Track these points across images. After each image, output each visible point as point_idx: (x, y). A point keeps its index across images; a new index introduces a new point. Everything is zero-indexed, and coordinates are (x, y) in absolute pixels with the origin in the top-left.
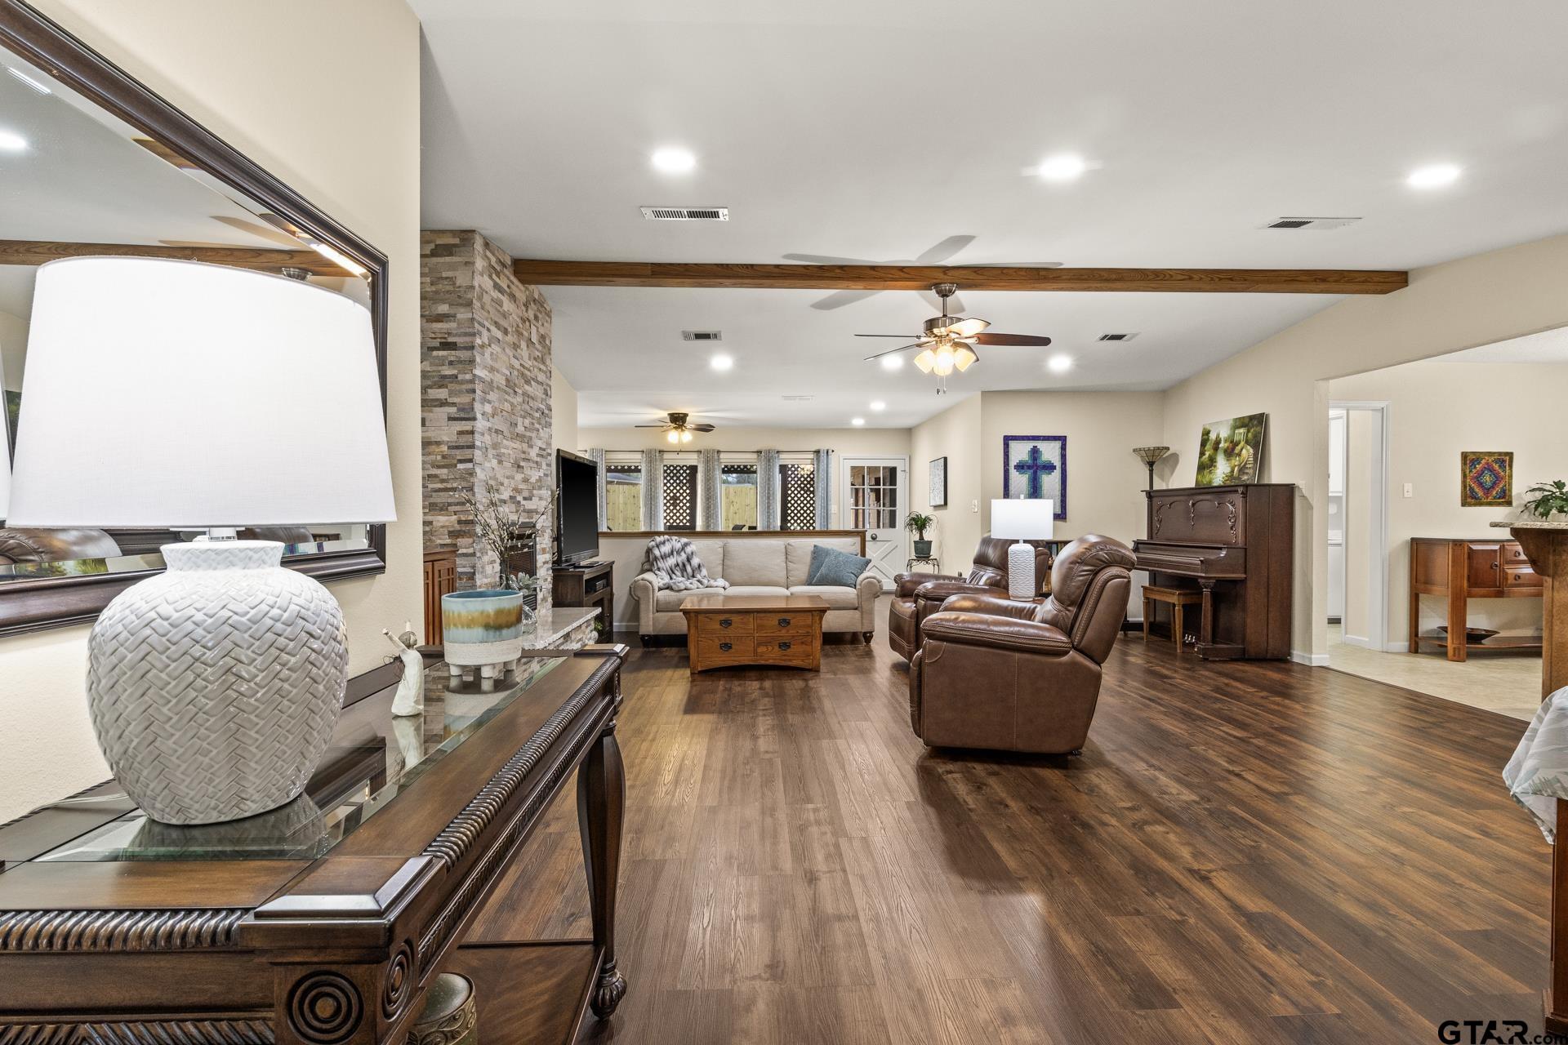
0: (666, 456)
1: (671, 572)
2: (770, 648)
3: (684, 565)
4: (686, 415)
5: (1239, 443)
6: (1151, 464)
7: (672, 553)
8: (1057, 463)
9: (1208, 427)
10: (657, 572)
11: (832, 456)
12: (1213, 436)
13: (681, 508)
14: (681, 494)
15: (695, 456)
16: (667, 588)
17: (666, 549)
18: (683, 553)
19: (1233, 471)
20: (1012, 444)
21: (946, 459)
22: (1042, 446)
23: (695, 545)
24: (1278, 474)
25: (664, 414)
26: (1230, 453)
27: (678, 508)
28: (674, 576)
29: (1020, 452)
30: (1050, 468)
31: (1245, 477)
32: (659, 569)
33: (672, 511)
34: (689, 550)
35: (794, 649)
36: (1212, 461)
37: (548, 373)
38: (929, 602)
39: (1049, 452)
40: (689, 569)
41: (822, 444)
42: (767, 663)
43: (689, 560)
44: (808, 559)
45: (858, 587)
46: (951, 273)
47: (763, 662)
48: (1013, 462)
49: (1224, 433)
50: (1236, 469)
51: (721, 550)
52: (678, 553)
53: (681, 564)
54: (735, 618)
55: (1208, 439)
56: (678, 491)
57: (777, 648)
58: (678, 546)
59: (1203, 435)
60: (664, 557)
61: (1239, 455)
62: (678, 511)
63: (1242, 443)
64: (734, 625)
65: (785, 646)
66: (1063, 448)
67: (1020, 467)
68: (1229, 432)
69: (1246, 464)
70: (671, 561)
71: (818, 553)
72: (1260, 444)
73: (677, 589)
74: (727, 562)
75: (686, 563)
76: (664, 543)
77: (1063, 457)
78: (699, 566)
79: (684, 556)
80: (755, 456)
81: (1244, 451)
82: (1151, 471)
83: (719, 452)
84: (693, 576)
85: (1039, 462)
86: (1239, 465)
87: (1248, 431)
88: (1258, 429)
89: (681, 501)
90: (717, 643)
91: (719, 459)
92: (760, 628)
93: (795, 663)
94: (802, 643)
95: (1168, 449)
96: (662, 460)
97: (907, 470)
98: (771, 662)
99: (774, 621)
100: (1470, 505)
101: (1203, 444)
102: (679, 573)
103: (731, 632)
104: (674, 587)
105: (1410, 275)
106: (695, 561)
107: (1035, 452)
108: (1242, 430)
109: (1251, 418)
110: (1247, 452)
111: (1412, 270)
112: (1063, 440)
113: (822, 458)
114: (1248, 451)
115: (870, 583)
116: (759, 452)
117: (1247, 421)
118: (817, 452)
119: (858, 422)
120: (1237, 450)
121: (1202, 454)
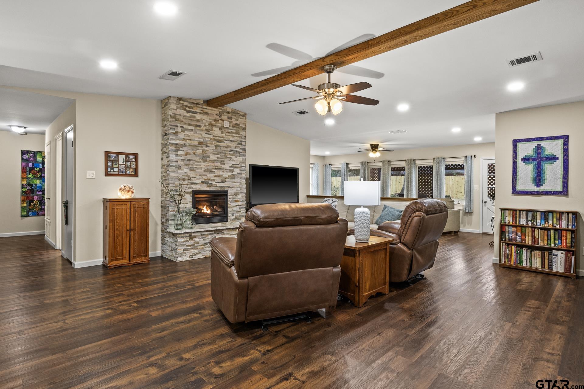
8: (560, 155)
13: (428, 187)
14: (428, 180)
20: (519, 145)
22: (546, 144)
27: (426, 187)
29: (527, 149)
30: (553, 159)
33: (423, 188)
37: (243, 137)
39: (553, 148)
41: (469, 154)
46: (325, 60)
48: (521, 156)
56: (427, 179)
62: (426, 188)
66: (566, 144)
67: (527, 159)
77: (566, 150)
80: (432, 161)
85: (543, 155)
89: (428, 183)
107: (539, 149)
112: (565, 138)
113: (468, 160)
116: (434, 159)
118: (466, 157)
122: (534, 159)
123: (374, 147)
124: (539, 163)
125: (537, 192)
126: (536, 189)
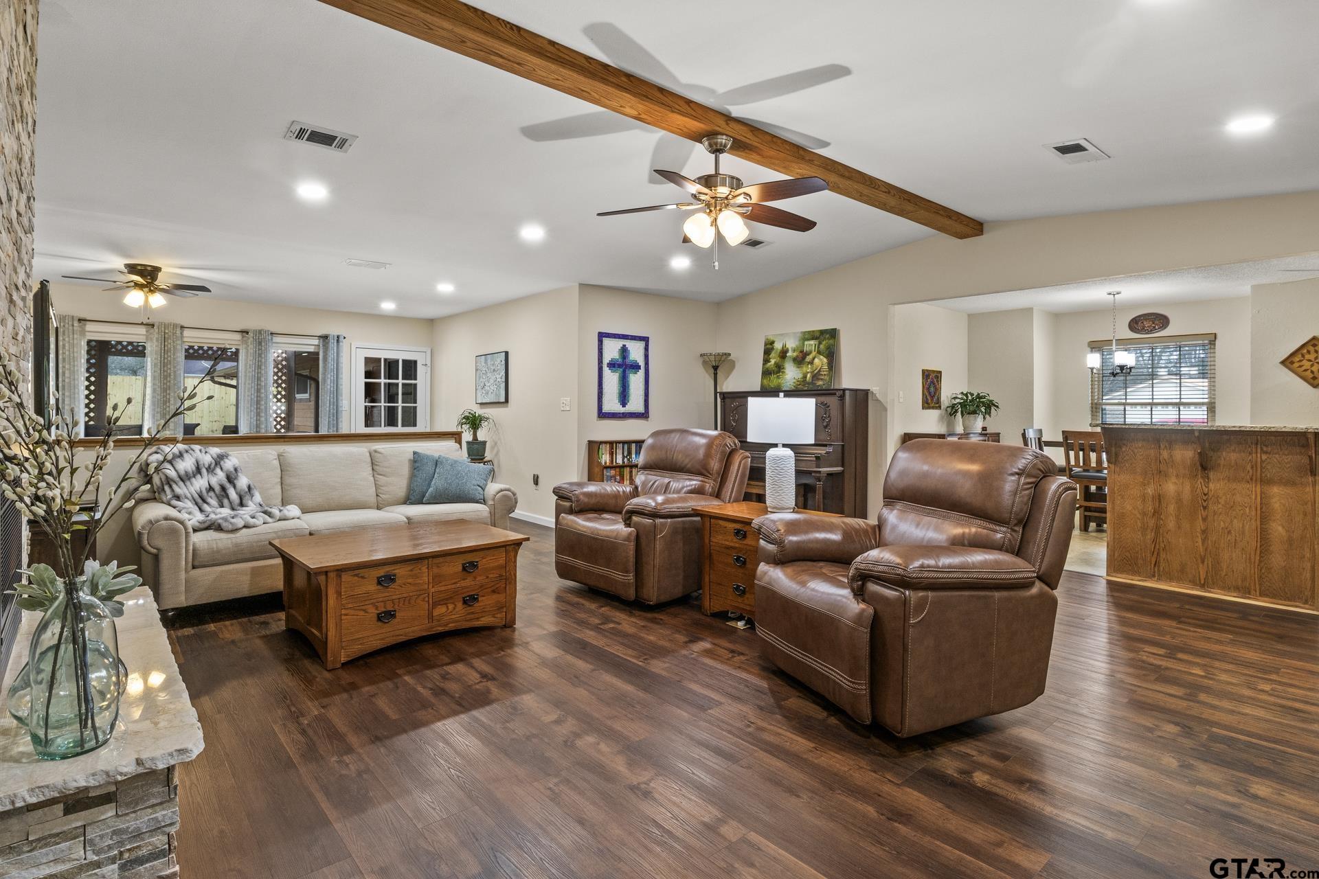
0: (90, 327)
1: (200, 501)
2: (451, 607)
3: (223, 488)
4: (156, 270)
5: (810, 353)
6: (716, 368)
7: (198, 470)
8: (642, 363)
9: (772, 338)
10: (174, 502)
11: (344, 344)
12: (778, 346)
15: (142, 330)
16: (207, 528)
17: (186, 465)
18: (218, 470)
19: (805, 377)
20: (606, 341)
21: (507, 353)
22: (630, 345)
23: (236, 457)
24: (849, 380)
25: (119, 263)
26: (800, 360)
28: (205, 507)
29: (612, 350)
30: (636, 367)
31: (820, 383)
32: (178, 498)
34: (229, 464)
35: (486, 601)
36: (779, 368)
38: (659, 521)
39: (636, 352)
40: (233, 494)
41: (332, 330)
42: (447, 629)
43: (231, 479)
44: (405, 470)
45: (491, 502)
47: (441, 629)
48: (606, 360)
49: (791, 344)
50: (809, 375)
51: (276, 463)
52: (210, 470)
53: (217, 488)
54: (400, 571)
55: (773, 349)
57: (460, 605)
58: (207, 459)
59: (766, 345)
60: (185, 478)
61: (811, 363)
63: (814, 354)
64: (399, 581)
65: (470, 600)
66: (646, 349)
67: (612, 365)
68: (797, 343)
69: (820, 371)
70: (200, 483)
71: (417, 461)
72: (832, 355)
73: (230, 527)
74: (288, 480)
75: (228, 485)
76: (181, 455)
77: (646, 357)
78: (249, 488)
79: (220, 475)
80: (238, 337)
81: (816, 360)
82: (716, 375)
83: (182, 327)
84: (242, 504)
85: (628, 361)
86: (812, 372)
87: (820, 343)
88: (831, 341)
90: (373, 612)
91: (182, 337)
92: (437, 579)
93: (486, 620)
94: (494, 592)
95: (730, 354)
96: (83, 332)
97: (429, 364)
98: (451, 626)
99: (455, 567)
100: (929, 408)
101: (767, 352)
102: (213, 502)
103: (395, 592)
104: (224, 525)
105: (985, 226)
106: (243, 482)
107: (624, 351)
108: (812, 342)
109: (822, 332)
110: (821, 362)
111: (988, 222)
112: (646, 340)
113: (331, 345)
114: (821, 360)
115: (505, 496)
116: (245, 332)
117: (818, 334)
118: (326, 337)
119: (388, 306)
120: (809, 358)
121: (766, 361)
122: (620, 366)
123: (148, 276)
124: (624, 372)
125: (623, 413)
126: (621, 410)
